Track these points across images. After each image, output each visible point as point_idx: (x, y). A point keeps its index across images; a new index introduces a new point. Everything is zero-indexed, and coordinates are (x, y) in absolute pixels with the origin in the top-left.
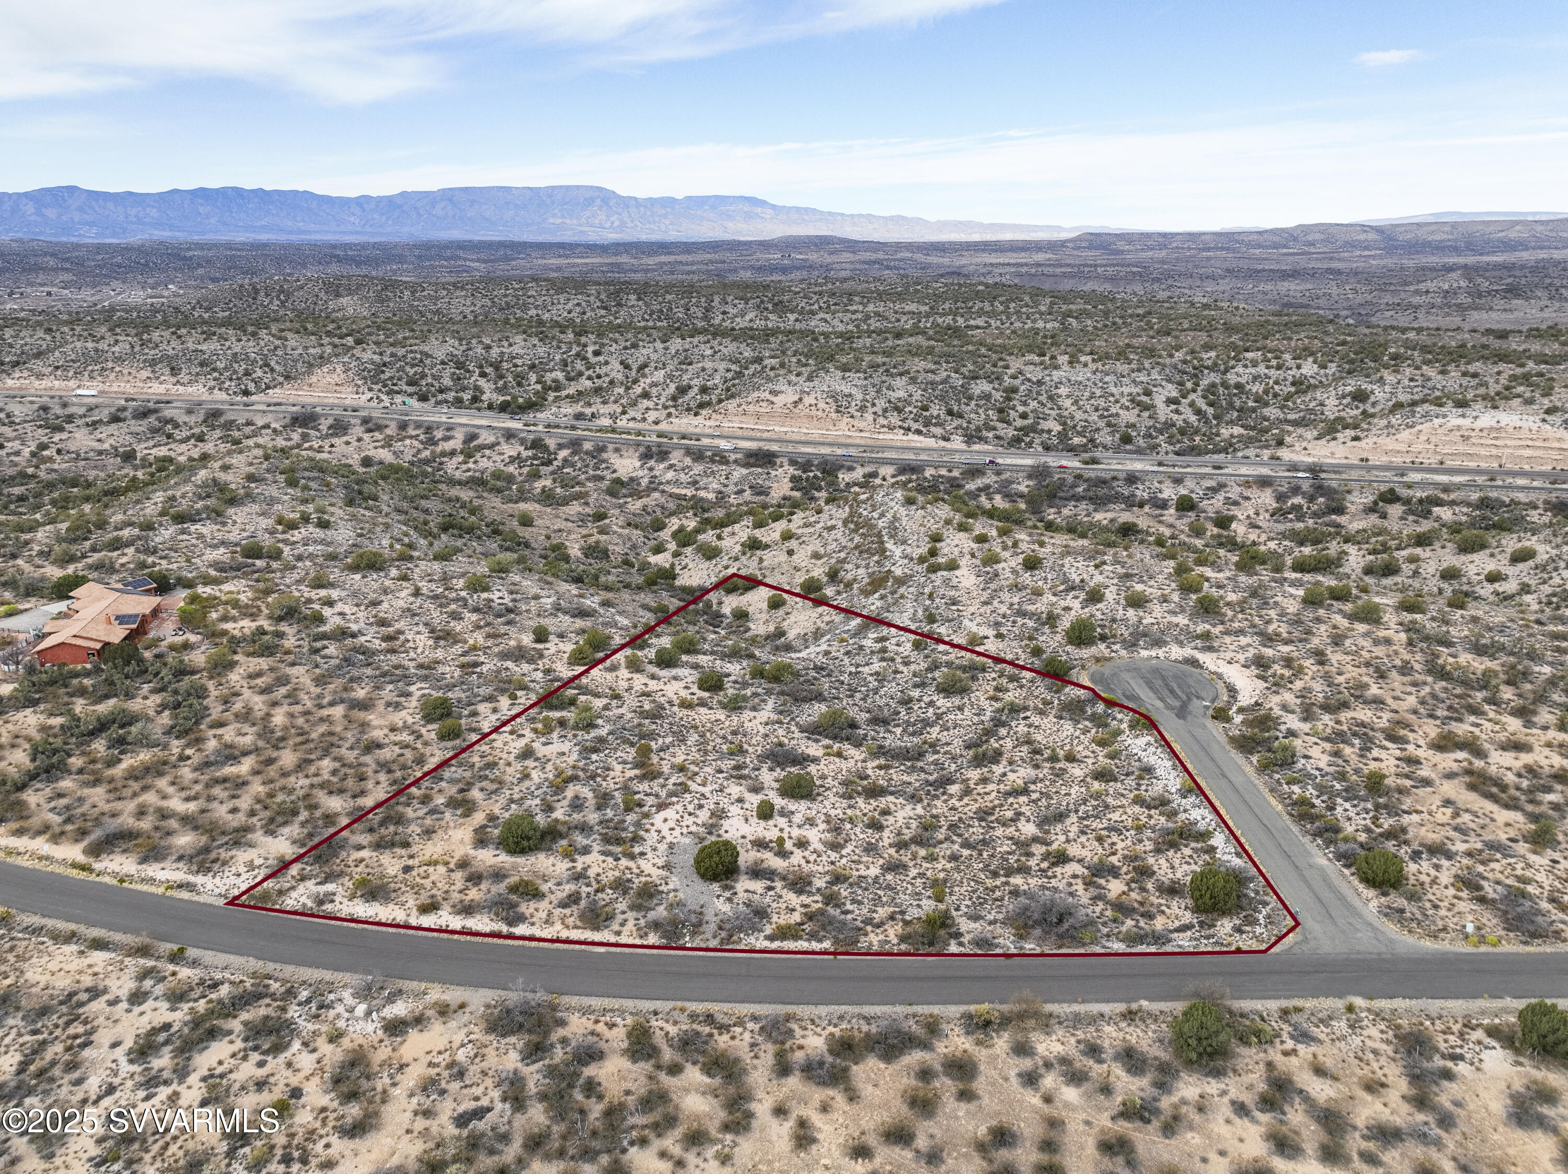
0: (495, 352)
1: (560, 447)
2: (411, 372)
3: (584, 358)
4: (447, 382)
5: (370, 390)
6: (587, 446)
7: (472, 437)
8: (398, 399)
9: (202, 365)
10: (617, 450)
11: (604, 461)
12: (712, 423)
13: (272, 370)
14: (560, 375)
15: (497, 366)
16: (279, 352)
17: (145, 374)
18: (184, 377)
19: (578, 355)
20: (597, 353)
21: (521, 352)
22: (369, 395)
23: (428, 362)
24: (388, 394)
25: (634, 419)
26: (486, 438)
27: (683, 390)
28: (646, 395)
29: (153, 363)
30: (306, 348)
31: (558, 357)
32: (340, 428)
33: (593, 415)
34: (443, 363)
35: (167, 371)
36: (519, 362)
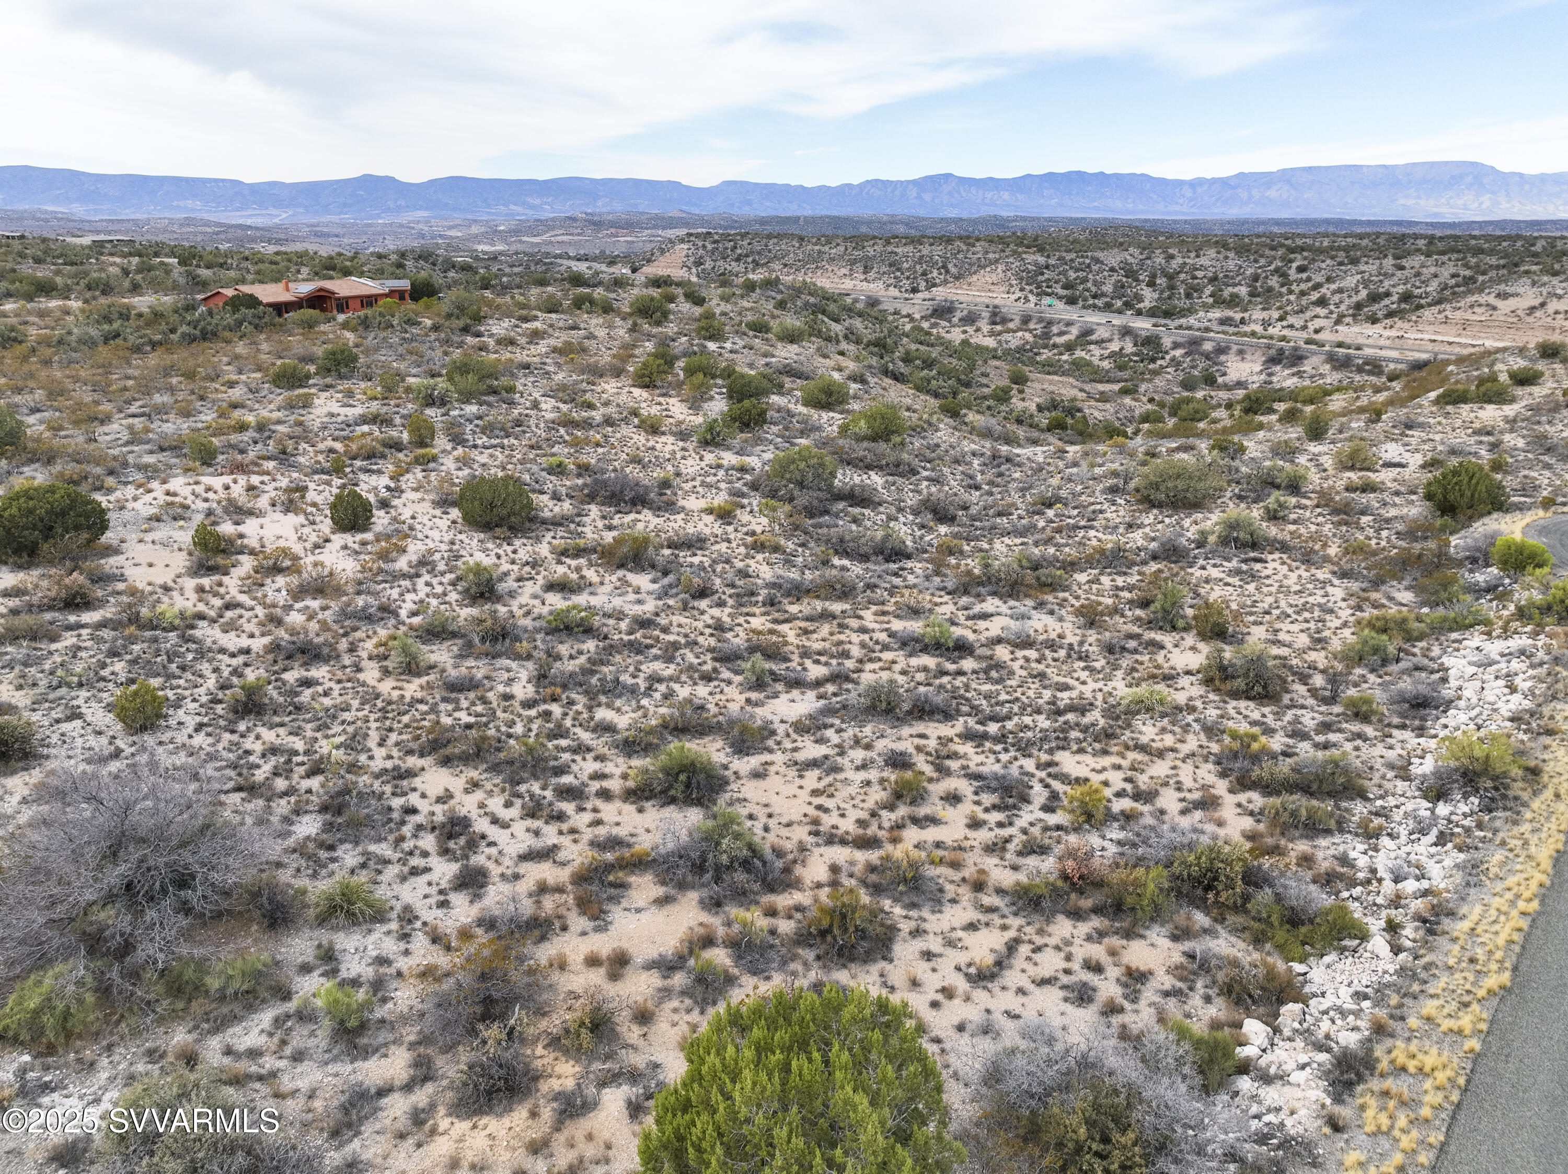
0: (1175, 264)
1: (1176, 346)
2: (1072, 275)
3: (1284, 275)
4: (1108, 288)
5: (1022, 290)
6: (1208, 346)
7: (1089, 332)
8: (1047, 300)
9: (890, 265)
10: (1241, 352)
11: (1221, 364)
12: (1393, 333)
13: (947, 272)
14: (1243, 291)
15: (1171, 277)
16: (960, 256)
17: (844, 271)
18: (872, 275)
19: (1277, 270)
20: (1301, 269)
21: (1208, 263)
22: (1018, 294)
23: (1095, 268)
24: (1038, 295)
25: (1291, 326)
26: (1102, 333)
27: (1375, 298)
28: (1322, 302)
29: (853, 262)
30: (987, 253)
31: (1249, 272)
32: (970, 319)
33: (1243, 321)
34: (1112, 270)
35: (861, 269)
36: (1199, 274)
